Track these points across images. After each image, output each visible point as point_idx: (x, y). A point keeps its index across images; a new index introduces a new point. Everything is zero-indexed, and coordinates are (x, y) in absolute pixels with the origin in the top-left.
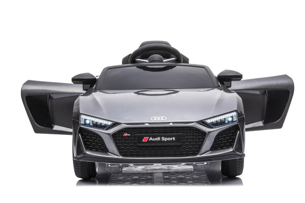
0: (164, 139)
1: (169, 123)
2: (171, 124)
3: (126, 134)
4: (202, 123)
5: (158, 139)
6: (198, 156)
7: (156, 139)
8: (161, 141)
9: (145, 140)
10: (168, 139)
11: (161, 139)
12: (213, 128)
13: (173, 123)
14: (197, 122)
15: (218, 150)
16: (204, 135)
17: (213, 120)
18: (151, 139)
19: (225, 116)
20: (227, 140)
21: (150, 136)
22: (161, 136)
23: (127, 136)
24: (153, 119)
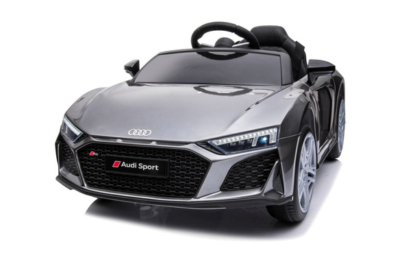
0: (143, 167)
1: (151, 141)
2: (154, 144)
3: (94, 153)
4: (206, 144)
5: (134, 165)
6: (193, 200)
7: (130, 166)
8: (137, 170)
9: (116, 164)
10: (147, 167)
11: (138, 166)
12: (224, 154)
13: (158, 142)
14: (196, 143)
15: (236, 190)
16: (207, 164)
17: (229, 140)
18: (124, 164)
19: (255, 134)
20: (255, 175)
21: (122, 160)
22: (138, 162)
23: (94, 156)
24: (132, 132)
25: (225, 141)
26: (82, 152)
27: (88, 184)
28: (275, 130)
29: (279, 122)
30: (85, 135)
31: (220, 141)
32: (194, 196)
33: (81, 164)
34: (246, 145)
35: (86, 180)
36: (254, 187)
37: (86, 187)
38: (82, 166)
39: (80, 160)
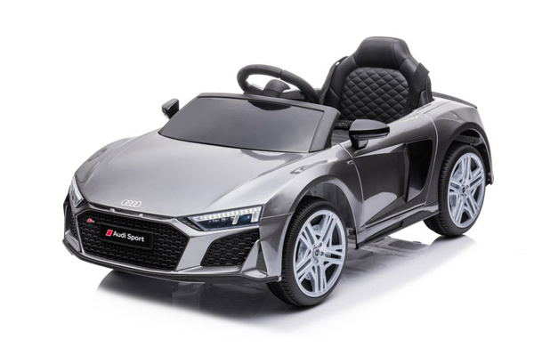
0: (132, 238)
1: (139, 213)
2: (141, 216)
3: (91, 221)
4: (187, 220)
5: (123, 235)
6: (173, 273)
7: (120, 236)
8: (126, 240)
9: (109, 233)
10: (135, 238)
11: (127, 236)
12: (203, 231)
13: (145, 214)
14: (177, 218)
15: (216, 266)
16: (185, 239)
17: (210, 217)
18: (115, 234)
19: (237, 212)
20: (235, 253)
21: (114, 229)
22: (127, 232)
23: (92, 223)
24: (124, 203)
25: (205, 218)
26: (82, 218)
27: (86, 250)
28: (260, 208)
29: (265, 201)
30: (85, 202)
31: (201, 217)
32: (173, 268)
33: (80, 230)
34: (227, 223)
35: (84, 246)
36: (234, 264)
37: (83, 253)
38: (81, 232)
39: (80, 226)
